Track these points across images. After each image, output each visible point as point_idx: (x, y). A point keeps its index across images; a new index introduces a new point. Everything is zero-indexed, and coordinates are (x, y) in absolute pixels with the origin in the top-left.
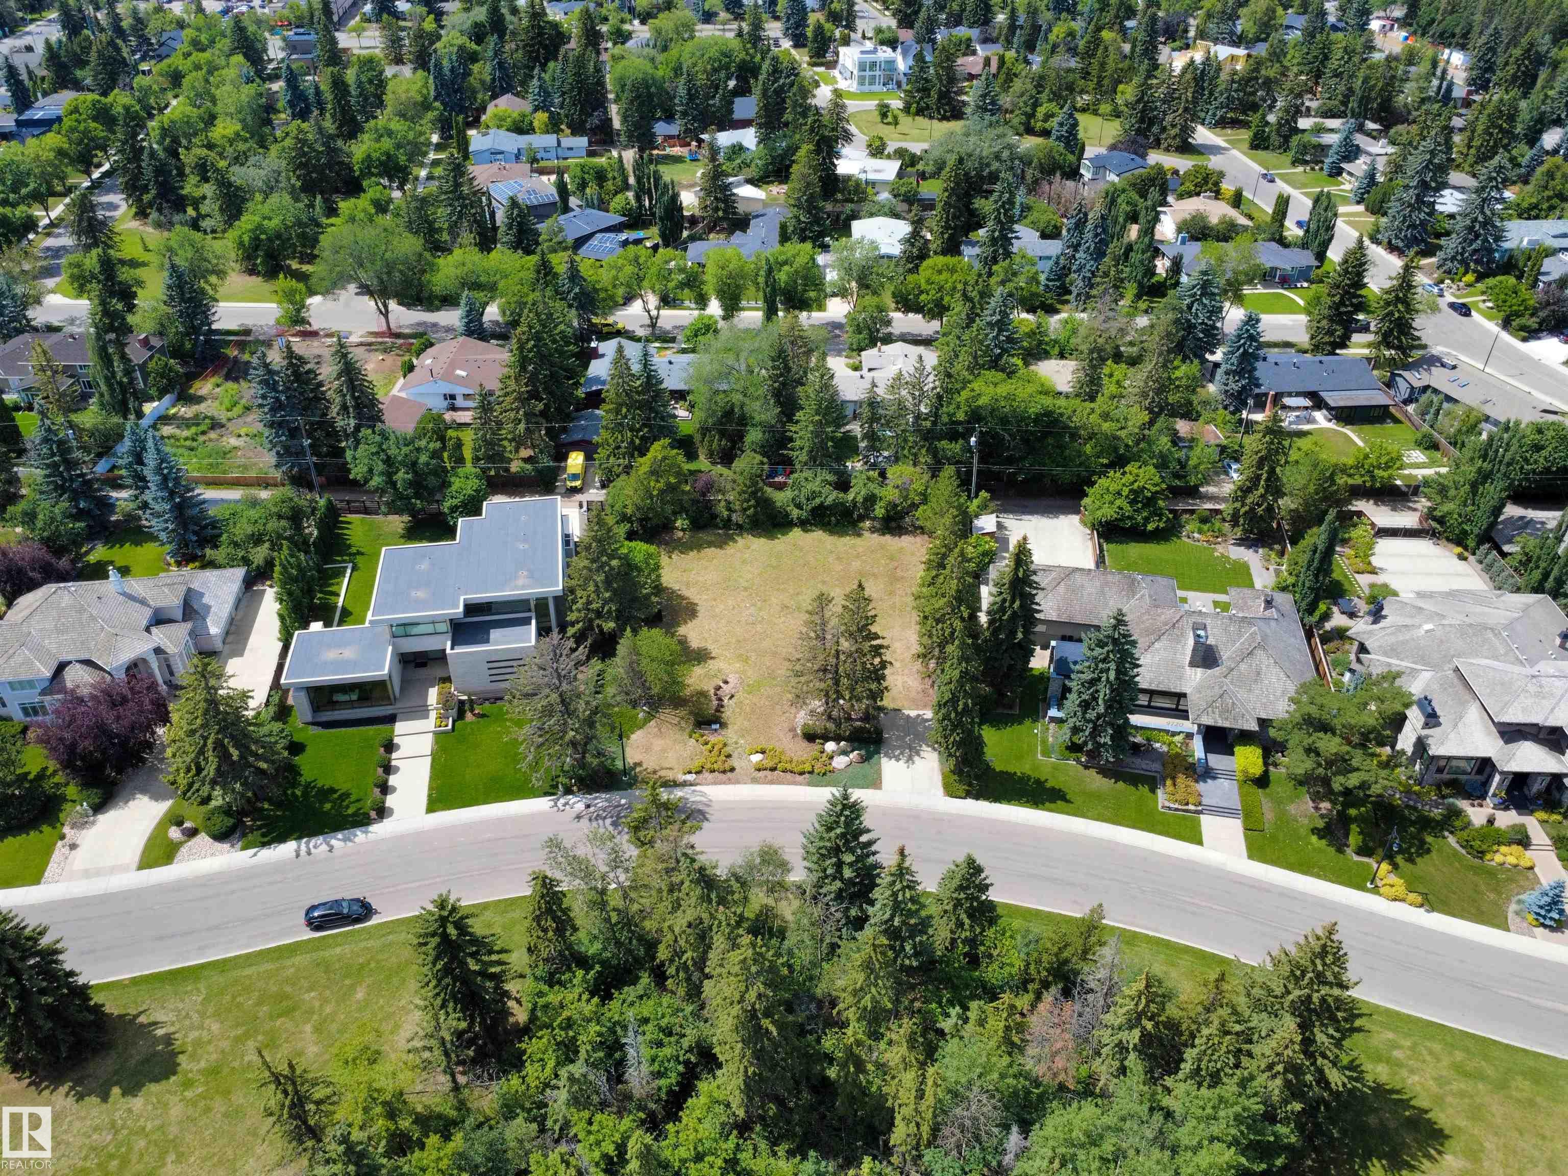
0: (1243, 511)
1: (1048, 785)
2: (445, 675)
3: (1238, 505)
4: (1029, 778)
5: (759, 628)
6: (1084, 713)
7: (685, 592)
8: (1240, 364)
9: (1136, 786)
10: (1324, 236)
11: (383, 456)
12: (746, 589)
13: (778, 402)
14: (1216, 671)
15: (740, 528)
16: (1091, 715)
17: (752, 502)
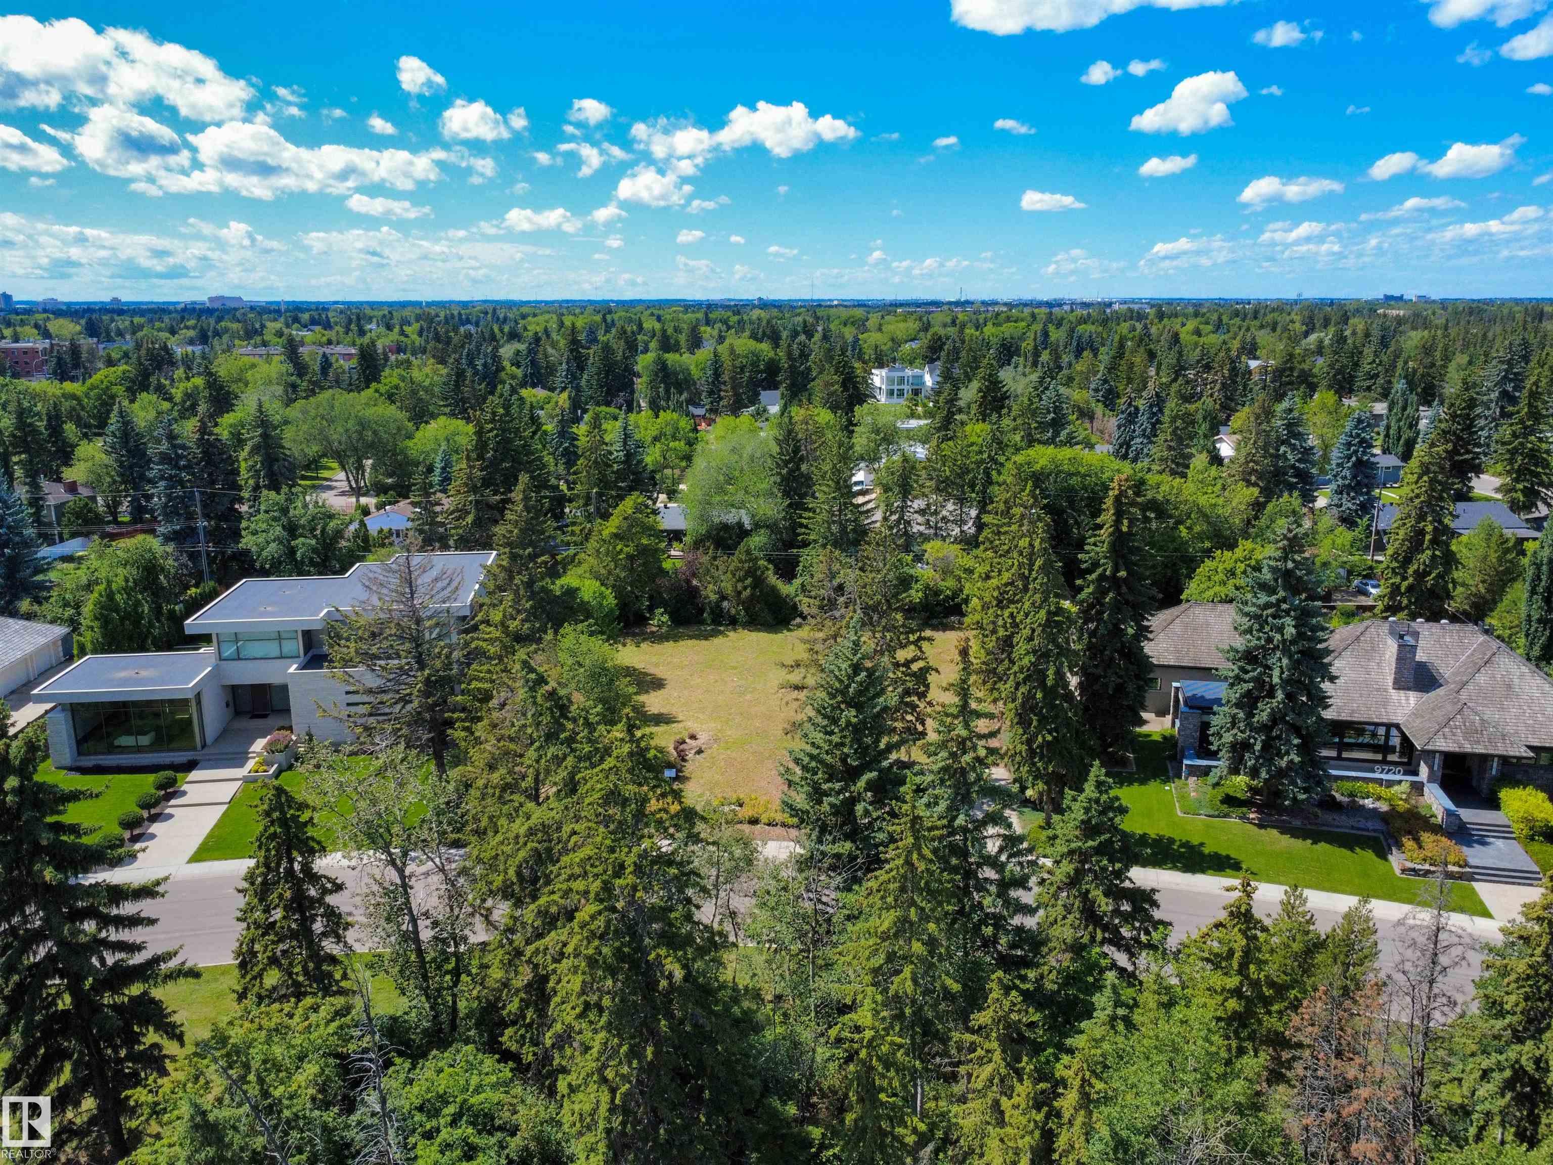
0: (1405, 584)
1: (1206, 850)
2: (287, 724)
3: (1397, 580)
4: (1171, 841)
5: (748, 697)
6: (1250, 715)
7: (652, 670)
8: (1354, 477)
9: (1352, 850)
10: (1407, 434)
11: (284, 520)
12: (735, 668)
13: (786, 494)
14: (1440, 691)
15: (733, 623)
16: (1263, 715)
17: (749, 581)
